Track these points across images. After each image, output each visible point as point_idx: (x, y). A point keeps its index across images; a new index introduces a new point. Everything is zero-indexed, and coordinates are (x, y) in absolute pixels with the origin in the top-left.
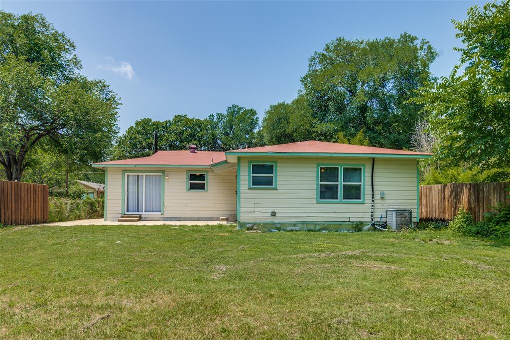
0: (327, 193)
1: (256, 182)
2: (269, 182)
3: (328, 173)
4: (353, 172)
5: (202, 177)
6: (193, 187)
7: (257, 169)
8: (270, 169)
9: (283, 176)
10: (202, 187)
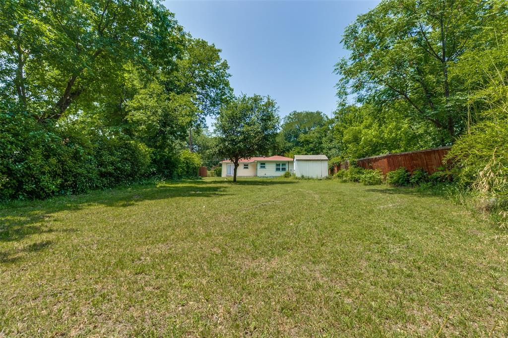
0: (278, 169)
1: (261, 167)
2: (264, 167)
3: (278, 165)
4: (284, 164)
5: (247, 165)
6: (245, 168)
7: (261, 164)
8: (264, 164)
9: (267, 165)
10: (247, 168)
